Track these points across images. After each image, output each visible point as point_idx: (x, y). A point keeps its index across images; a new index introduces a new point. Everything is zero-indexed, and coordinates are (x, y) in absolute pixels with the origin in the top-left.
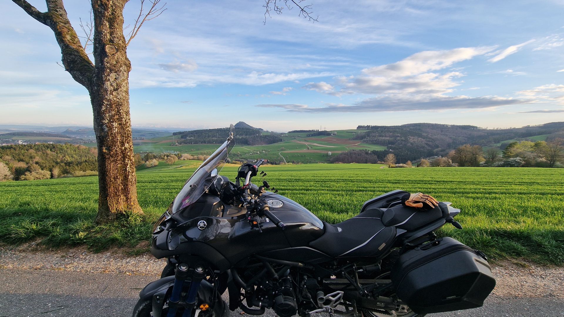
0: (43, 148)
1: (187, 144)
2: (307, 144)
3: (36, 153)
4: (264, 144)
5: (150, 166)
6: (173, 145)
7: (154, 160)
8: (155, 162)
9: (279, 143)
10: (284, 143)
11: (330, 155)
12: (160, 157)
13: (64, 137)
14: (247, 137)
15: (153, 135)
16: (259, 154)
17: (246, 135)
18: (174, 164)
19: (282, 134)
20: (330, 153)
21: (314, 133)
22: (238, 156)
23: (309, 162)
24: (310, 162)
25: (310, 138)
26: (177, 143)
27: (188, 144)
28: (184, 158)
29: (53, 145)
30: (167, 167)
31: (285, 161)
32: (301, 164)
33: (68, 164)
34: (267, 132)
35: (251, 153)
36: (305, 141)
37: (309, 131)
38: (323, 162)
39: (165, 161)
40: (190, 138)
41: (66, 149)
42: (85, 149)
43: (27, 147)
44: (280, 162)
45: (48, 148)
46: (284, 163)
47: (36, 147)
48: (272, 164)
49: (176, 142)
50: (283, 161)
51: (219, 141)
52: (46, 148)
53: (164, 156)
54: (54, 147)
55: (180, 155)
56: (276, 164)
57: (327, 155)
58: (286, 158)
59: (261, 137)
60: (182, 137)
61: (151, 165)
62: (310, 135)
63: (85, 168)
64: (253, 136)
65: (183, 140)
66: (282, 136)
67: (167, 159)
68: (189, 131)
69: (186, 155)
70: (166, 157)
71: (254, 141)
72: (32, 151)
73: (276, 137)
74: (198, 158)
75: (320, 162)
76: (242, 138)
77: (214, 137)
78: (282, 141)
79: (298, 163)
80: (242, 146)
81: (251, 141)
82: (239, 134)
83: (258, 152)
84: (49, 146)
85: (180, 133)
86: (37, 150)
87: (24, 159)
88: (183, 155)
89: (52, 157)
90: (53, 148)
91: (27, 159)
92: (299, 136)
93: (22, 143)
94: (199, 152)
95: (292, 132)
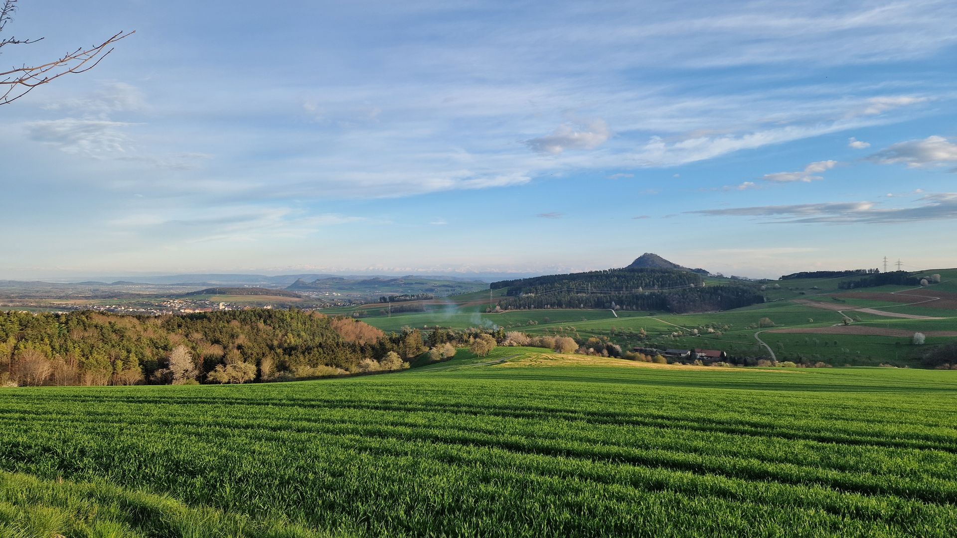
0: (254, 319)
1: (519, 308)
2: (840, 309)
3: (241, 328)
4: (712, 310)
5: (438, 359)
6: (490, 312)
7: (448, 345)
8: (449, 349)
9: (755, 306)
10: (770, 307)
11: (922, 342)
12: (461, 340)
13: (291, 295)
14: (664, 291)
15: (450, 289)
16: (698, 335)
17: (662, 286)
18: (488, 356)
19: (762, 282)
20: (920, 337)
21: (864, 277)
22: (640, 339)
23: (850, 363)
24: (855, 363)
25: (850, 292)
26: (497, 307)
27: (522, 308)
28: (512, 342)
29: (269, 313)
30: (473, 363)
31: (774, 357)
32: (825, 367)
33: (289, 350)
34: (720, 277)
35: (675, 334)
36: (836, 300)
37: (848, 273)
38: (897, 363)
39: (469, 348)
40: (526, 295)
41: (289, 320)
42: (322, 321)
43: (228, 315)
44: (760, 358)
45: (261, 317)
46: (769, 362)
47: (243, 316)
48: (735, 362)
49: (496, 304)
50: (768, 357)
51: (595, 301)
52: (258, 318)
53: (469, 337)
54: (270, 316)
55: (501, 335)
56: (746, 364)
57: (911, 343)
58: (777, 349)
59: (703, 290)
60: (510, 294)
61: (441, 356)
62: (849, 283)
63: (317, 359)
64: (679, 289)
65: (511, 299)
66: (764, 287)
67: (474, 343)
68: (525, 280)
69: (516, 335)
70: (472, 340)
71: (684, 303)
72: (235, 324)
73: (744, 291)
74: (541, 341)
75: (887, 363)
76: (652, 294)
77: (580, 292)
78: (762, 301)
79: (813, 363)
80: (651, 315)
81: (675, 303)
82: (644, 284)
83: (696, 331)
84: (262, 313)
85: (505, 284)
86: (244, 321)
87: (221, 340)
88: (509, 334)
89: (264, 336)
90: (267, 316)
91: (225, 339)
92: (816, 287)
93: (224, 307)
94: (545, 327)
95: (794, 278)
